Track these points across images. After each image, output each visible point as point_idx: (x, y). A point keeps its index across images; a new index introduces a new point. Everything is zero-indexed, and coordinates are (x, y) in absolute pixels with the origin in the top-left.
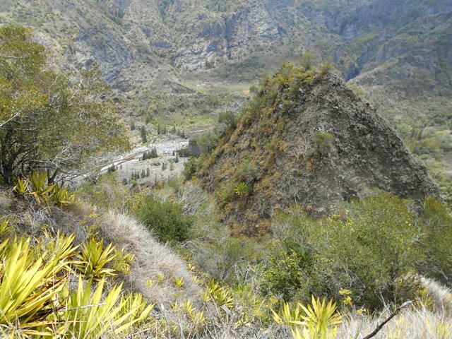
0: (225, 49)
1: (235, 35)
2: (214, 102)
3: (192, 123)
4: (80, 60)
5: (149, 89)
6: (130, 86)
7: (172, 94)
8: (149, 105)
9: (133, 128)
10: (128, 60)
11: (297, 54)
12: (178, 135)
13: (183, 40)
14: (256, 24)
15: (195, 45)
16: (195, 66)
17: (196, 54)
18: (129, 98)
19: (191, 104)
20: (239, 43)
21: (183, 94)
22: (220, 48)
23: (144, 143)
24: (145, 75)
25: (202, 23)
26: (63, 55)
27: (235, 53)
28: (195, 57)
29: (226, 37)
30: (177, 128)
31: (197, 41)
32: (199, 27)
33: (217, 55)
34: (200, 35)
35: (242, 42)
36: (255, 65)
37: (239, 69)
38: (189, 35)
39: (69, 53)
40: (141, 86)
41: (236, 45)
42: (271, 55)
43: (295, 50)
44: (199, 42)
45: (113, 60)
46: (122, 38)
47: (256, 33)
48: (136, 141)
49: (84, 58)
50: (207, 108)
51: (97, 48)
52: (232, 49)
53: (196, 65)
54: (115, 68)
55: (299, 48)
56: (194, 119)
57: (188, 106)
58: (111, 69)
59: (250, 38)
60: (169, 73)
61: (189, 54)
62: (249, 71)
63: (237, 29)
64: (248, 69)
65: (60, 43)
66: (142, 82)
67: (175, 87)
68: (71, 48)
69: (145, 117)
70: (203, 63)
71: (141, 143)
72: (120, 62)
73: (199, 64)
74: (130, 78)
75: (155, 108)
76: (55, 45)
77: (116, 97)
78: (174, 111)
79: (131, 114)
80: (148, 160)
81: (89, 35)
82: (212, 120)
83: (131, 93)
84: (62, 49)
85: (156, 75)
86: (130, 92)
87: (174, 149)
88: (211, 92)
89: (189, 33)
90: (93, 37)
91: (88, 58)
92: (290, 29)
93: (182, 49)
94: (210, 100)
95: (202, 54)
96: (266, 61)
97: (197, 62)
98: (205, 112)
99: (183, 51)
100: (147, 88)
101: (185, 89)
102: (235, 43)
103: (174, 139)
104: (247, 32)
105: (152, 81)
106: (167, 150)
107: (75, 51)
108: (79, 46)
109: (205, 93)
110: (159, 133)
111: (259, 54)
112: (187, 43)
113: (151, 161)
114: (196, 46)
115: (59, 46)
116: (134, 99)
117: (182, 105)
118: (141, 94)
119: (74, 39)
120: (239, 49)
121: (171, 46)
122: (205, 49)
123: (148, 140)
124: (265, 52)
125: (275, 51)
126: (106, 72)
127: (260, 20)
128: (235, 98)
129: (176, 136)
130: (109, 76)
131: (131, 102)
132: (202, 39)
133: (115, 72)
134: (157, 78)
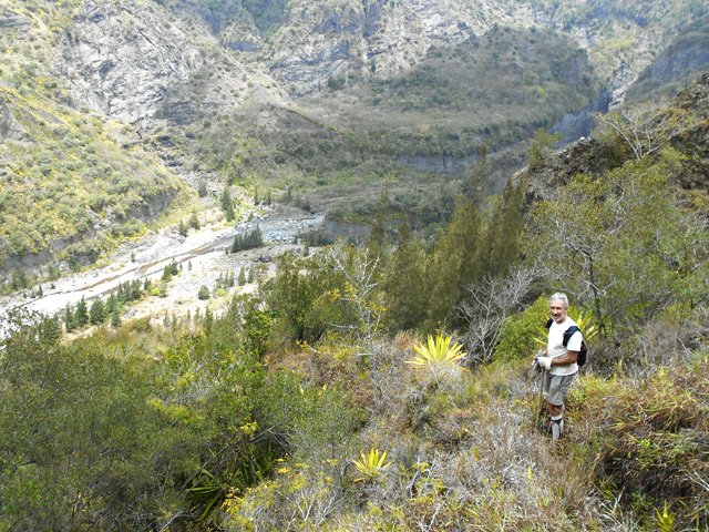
0: (365, 57)
1: (383, 31)
2: (360, 145)
3: (321, 183)
4: (88, 60)
5: (232, 120)
6: (193, 112)
7: (278, 130)
8: (232, 150)
9: (203, 193)
10: (182, 68)
11: (506, 63)
12: (297, 206)
13: (285, 37)
14: (419, 15)
15: (307, 47)
16: (308, 87)
17: (310, 63)
18: (190, 136)
19: (316, 149)
20: (390, 47)
21: (299, 131)
22: (356, 53)
23: (229, 221)
24: (223, 92)
25: (321, 7)
26: (54, 45)
27: (384, 65)
28: (308, 69)
29: (365, 35)
30: (293, 193)
31: (312, 39)
32: (315, 14)
33: (349, 66)
34: (316, 29)
35: (395, 45)
36: (429, 81)
37: (399, 89)
38: (296, 29)
39: (65, 44)
40: (215, 114)
41: (385, 51)
42: (458, 65)
43: (501, 56)
44: (316, 42)
45: (154, 66)
46: (168, 27)
47: (420, 30)
48: (213, 218)
49: (95, 57)
50: (348, 157)
51: (120, 41)
52: (378, 58)
53: (311, 85)
54: (158, 81)
55: (510, 54)
56: (326, 176)
57: (311, 153)
58: (151, 83)
59: (408, 40)
60: (268, 91)
61: (297, 63)
62: (418, 94)
63: (385, 21)
64: (417, 89)
65: (46, 22)
66: (216, 106)
67: (284, 117)
68: (69, 35)
69: (225, 174)
70: (324, 81)
71: (225, 221)
72: (166, 71)
73: (316, 82)
74: (193, 98)
75: (246, 156)
76: (36, 25)
77: (163, 134)
78: (283, 162)
79: (196, 168)
80: (244, 253)
81: (105, 14)
82: (360, 179)
83: (194, 127)
84: (51, 34)
85: (243, 94)
86: (193, 125)
87: (295, 233)
88: (353, 127)
89: (297, 25)
90: (113, 19)
91: (104, 59)
92: (478, 27)
93: (282, 54)
94: (352, 142)
95: (322, 65)
96: (450, 76)
97: (313, 79)
98: (344, 164)
99: (285, 58)
100: (226, 117)
101: (304, 121)
102: (382, 47)
103: (289, 214)
104: (402, 27)
105: (236, 105)
106: (280, 235)
107: (77, 41)
108: (87, 32)
109: (342, 130)
110: (257, 204)
111: (435, 62)
112: (293, 43)
113: (250, 253)
114: (309, 49)
115: (44, 29)
116: (200, 137)
117: (299, 150)
118: (214, 128)
119: (76, 18)
120: (390, 58)
121: (261, 49)
122: (327, 54)
123: (237, 215)
124: (447, 59)
125: (464, 59)
126: (140, 89)
127: (427, 7)
128: (402, 138)
129: (293, 209)
130: (146, 96)
131: (196, 144)
132: (321, 37)
133: (157, 89)
134: (246, 98)
